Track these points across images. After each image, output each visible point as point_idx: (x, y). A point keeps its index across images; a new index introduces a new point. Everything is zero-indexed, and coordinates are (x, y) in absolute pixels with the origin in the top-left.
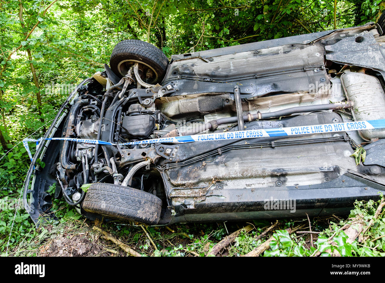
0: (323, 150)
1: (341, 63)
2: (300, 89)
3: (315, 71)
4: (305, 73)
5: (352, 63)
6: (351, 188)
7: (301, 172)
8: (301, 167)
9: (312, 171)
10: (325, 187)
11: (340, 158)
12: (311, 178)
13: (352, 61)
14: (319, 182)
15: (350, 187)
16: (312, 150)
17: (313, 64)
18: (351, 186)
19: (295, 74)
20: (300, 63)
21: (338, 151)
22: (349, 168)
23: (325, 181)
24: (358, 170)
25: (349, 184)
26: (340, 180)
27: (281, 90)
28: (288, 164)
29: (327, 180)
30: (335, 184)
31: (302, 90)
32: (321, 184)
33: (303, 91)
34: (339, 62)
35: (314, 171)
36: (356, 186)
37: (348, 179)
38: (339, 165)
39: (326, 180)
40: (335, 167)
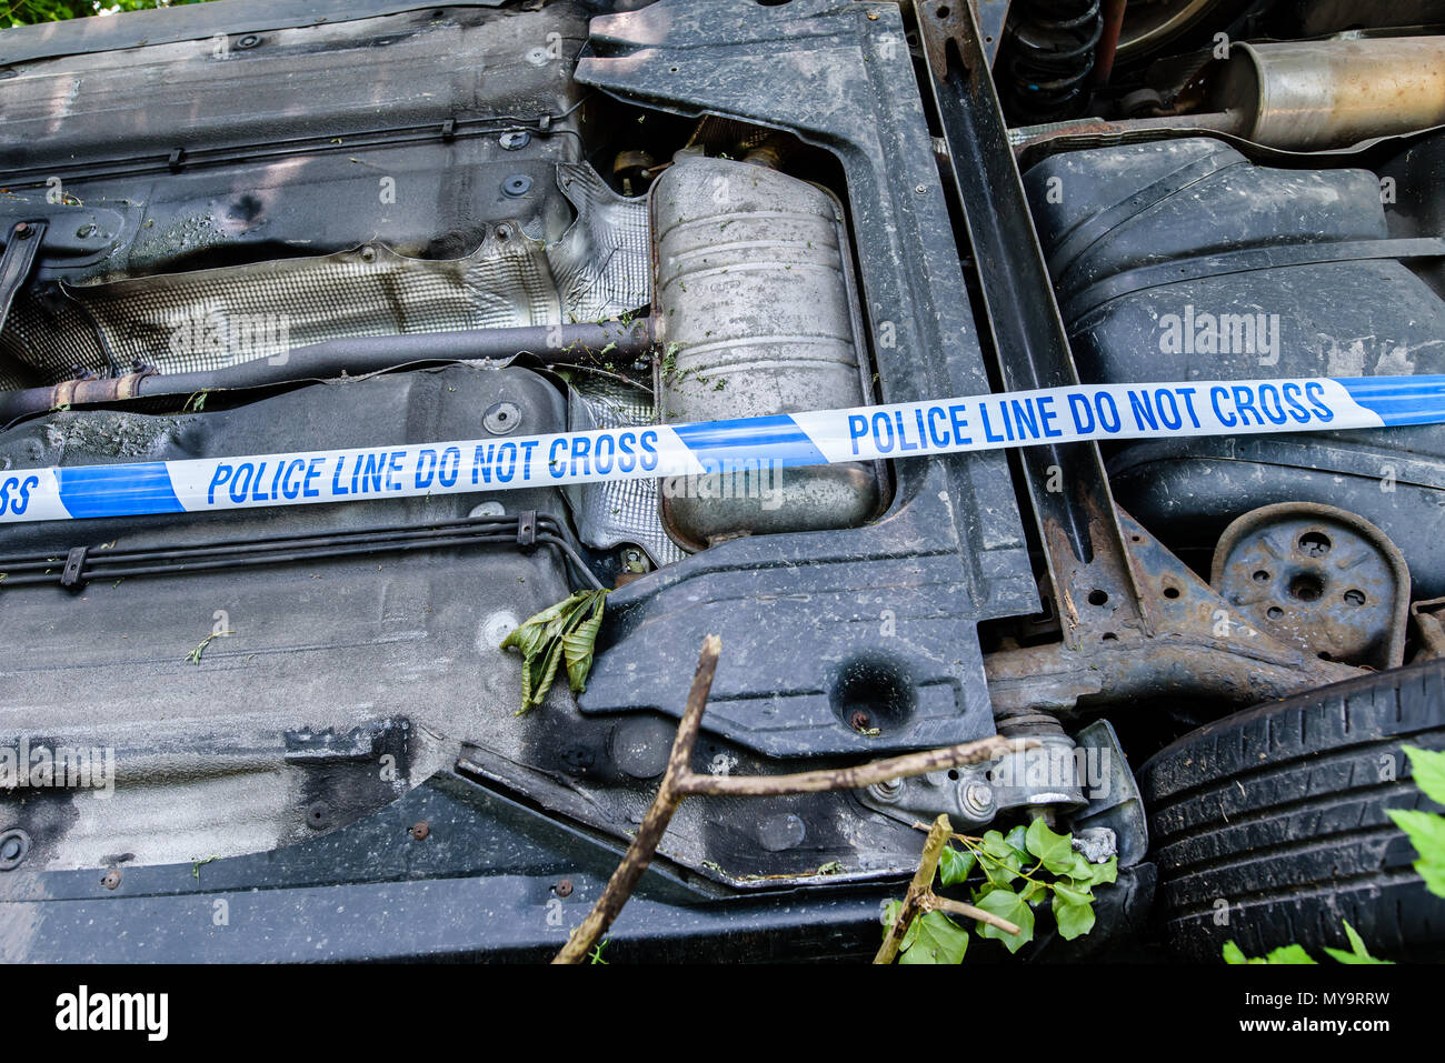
0: (361, 605)
1: (647, 98)
2: (377, 234)
3: (506, 140)
4: (448, 149)
5: (696, 99)
6: (466, 881)
7: (165, 760)
8: (174, 727)
9: (236, 758)
10: (296, 874)
11: (442, 663)
12: (227, 810)
13: (702, 91)
14: (262, 840)
15: (462, 875)
16: (295, 608)
17: (502, 104)
18: (467, 867)
19: (391, 153)
20: (433, 95)
21: (449, 614)
22: (473, 736)
23: (302, 831)
24: (527, 751)
25: (458, 856)
26: (395, 825)
27: (268, 237)
28: (105, 705)
29: (317, 820)
30: (360, 853)
31: (384, 235)
32: (271, 854)
33: (389, 244)
34: (636, 96)
35: (246, 758)
36: (500, 871)
37: (454, 814)
38: (416, 714)
39: (310, 826)
40: (388, 724)
